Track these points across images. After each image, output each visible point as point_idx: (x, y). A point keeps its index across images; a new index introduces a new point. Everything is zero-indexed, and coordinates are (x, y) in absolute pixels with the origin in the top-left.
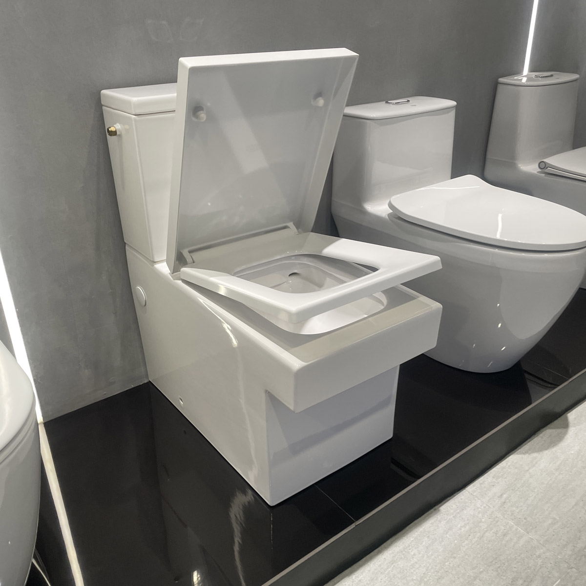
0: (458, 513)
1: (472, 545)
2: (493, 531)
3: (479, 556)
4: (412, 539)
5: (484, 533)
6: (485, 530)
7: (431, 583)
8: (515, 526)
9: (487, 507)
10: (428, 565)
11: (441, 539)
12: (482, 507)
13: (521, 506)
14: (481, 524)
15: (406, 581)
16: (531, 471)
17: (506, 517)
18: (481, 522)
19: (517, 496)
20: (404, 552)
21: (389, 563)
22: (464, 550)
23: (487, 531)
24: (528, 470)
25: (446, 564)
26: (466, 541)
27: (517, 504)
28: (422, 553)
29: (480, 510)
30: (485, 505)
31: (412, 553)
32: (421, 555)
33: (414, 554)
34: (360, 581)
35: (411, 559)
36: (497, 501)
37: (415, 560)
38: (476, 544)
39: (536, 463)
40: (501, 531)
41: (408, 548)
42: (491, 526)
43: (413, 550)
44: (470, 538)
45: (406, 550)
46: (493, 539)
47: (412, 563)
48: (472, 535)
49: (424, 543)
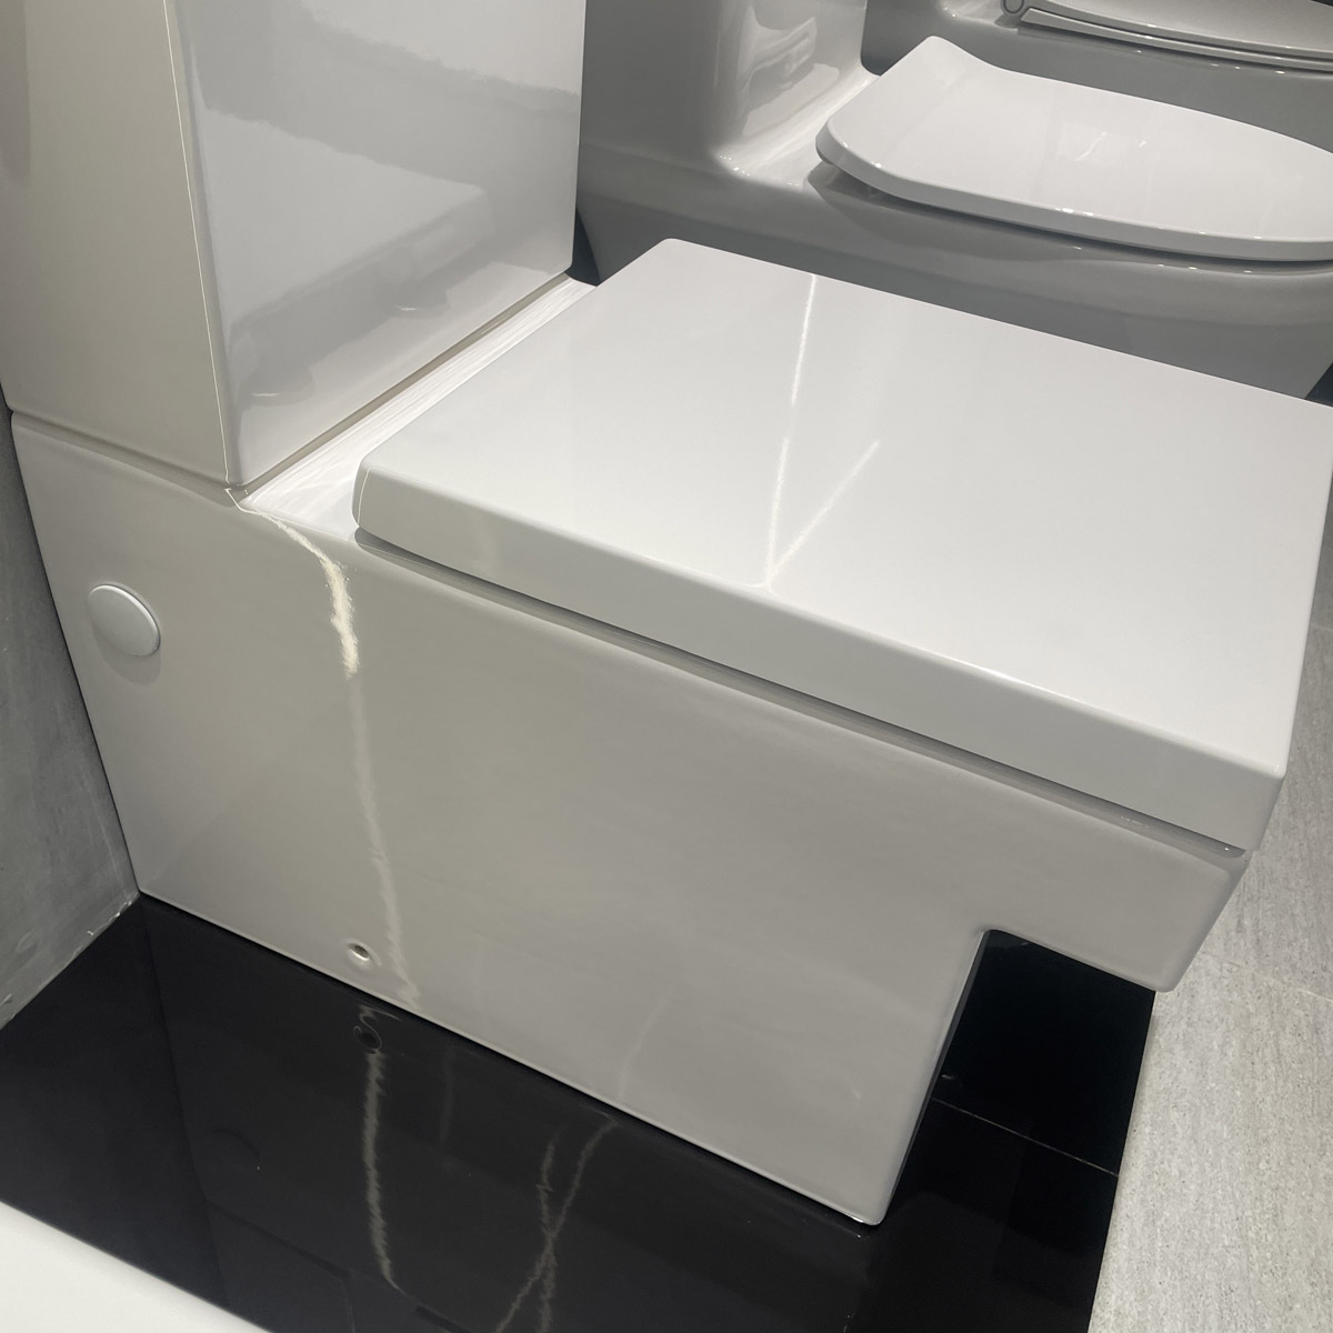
0: (1189, 1010)
1: (1276, 1089)
2: (1288, 1030)
3: (1310, 1113)
4: (1147, 1130)
5: (1277, 1044)
6: (1272, 1033)
7: (1269, 1238)
8: (1319, 997)
9: (1235, 969)
10: (1229, 1189)
11: (1205, 1101)
12: (1225, 973)
13: (1296, 939)
14: (1255, 1021)
15: (1216, 1259)
17: (1286, 979)
18: (1249, 1016)
19: (1269, 913)
20: (1156, 1177)
21: (1146, 1225)
22: (1270, 1109)
23: (1277, 1035)
25: (1262, 1166)
26: (1257, 1083)
27: (1284, 937)
28: (1192, 1159)
29: (1226, 982)
30: (1226, 965)
31: (1175, 1172)
32: (1195, 1169)
33: (1181, 1173)
34: (1118, 1313)
35: (1185, 1191)
36: (1242, 943)
37: (1192, 1187)
38: (1281, 1082)
40: (1304, 1023)
41: (1157, 1161)
42: (1277, 1017)
43: (1169, 1161)
44: (1258, 1067)
45: (1156, 1168)
46: (1301, 1051)
47: (1192, 1199)
48: (1257, 1060)
49: (1179, 1129)
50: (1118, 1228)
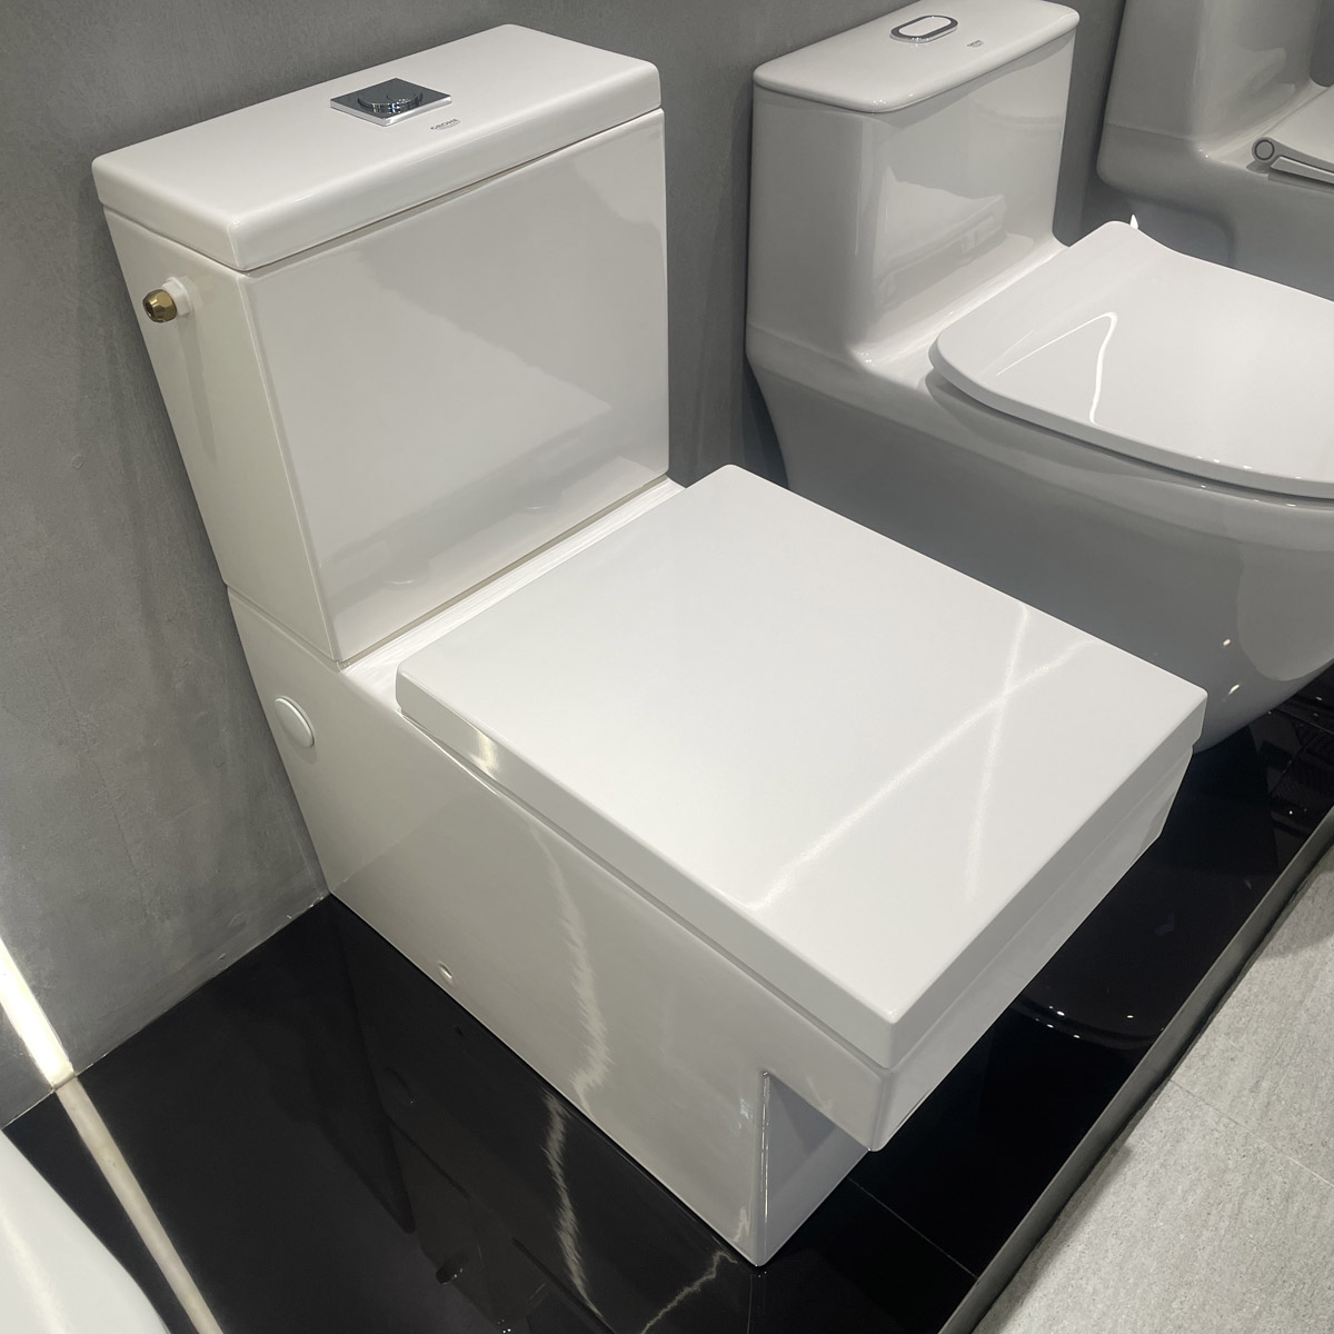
0: (1169, 1152)
1: (1221, 1241)
2: (1259, 1191)
3: (1244, 1270)
4: (1080, 1248)
5: (1241, 1203)
6: (1241, 1191)
8: (1306, 1169)
9: (1233, 1125)
10: (1134, 1316)
11: (1146, 1236)
12: (1221, 1127)
13: (1308, 1110)
14: (1229, 1176)
16: (1308, 1002)
17: (1279, 1145)
18: (1226, 1170)
19: (1292, 1081)
20: (1070, 1289)
21: (1043, 1326)
22: (1206, 1258)
23: (1245, 1194)
24: (1301, 1002)
25: (1174, 1305)
26: (1205, 1232)
27: (1297, 1106)
28: (1111, 1283)
29: (1216, 1135)
30: (1225, 1120)
31: (1090, 1289)
32: (1110, 1291)
33: (1095, 1292)
35: (1092, 1308)
36: (1250, 1103)
37: (1100, 1306)
38: (1228, 1237)
39: (1316, 977)
40: (1278, 1188)
41: (1077, 1276)
42: (1253, 1178)
43: (1089, 1279)
44: (1212, 1220)
45: (1073, 1282)
46: (1263, 1214)
47: (1095, 1316)
48: (1214, 1212)
49: (1110, 1255)
50: (1016, 1323)
